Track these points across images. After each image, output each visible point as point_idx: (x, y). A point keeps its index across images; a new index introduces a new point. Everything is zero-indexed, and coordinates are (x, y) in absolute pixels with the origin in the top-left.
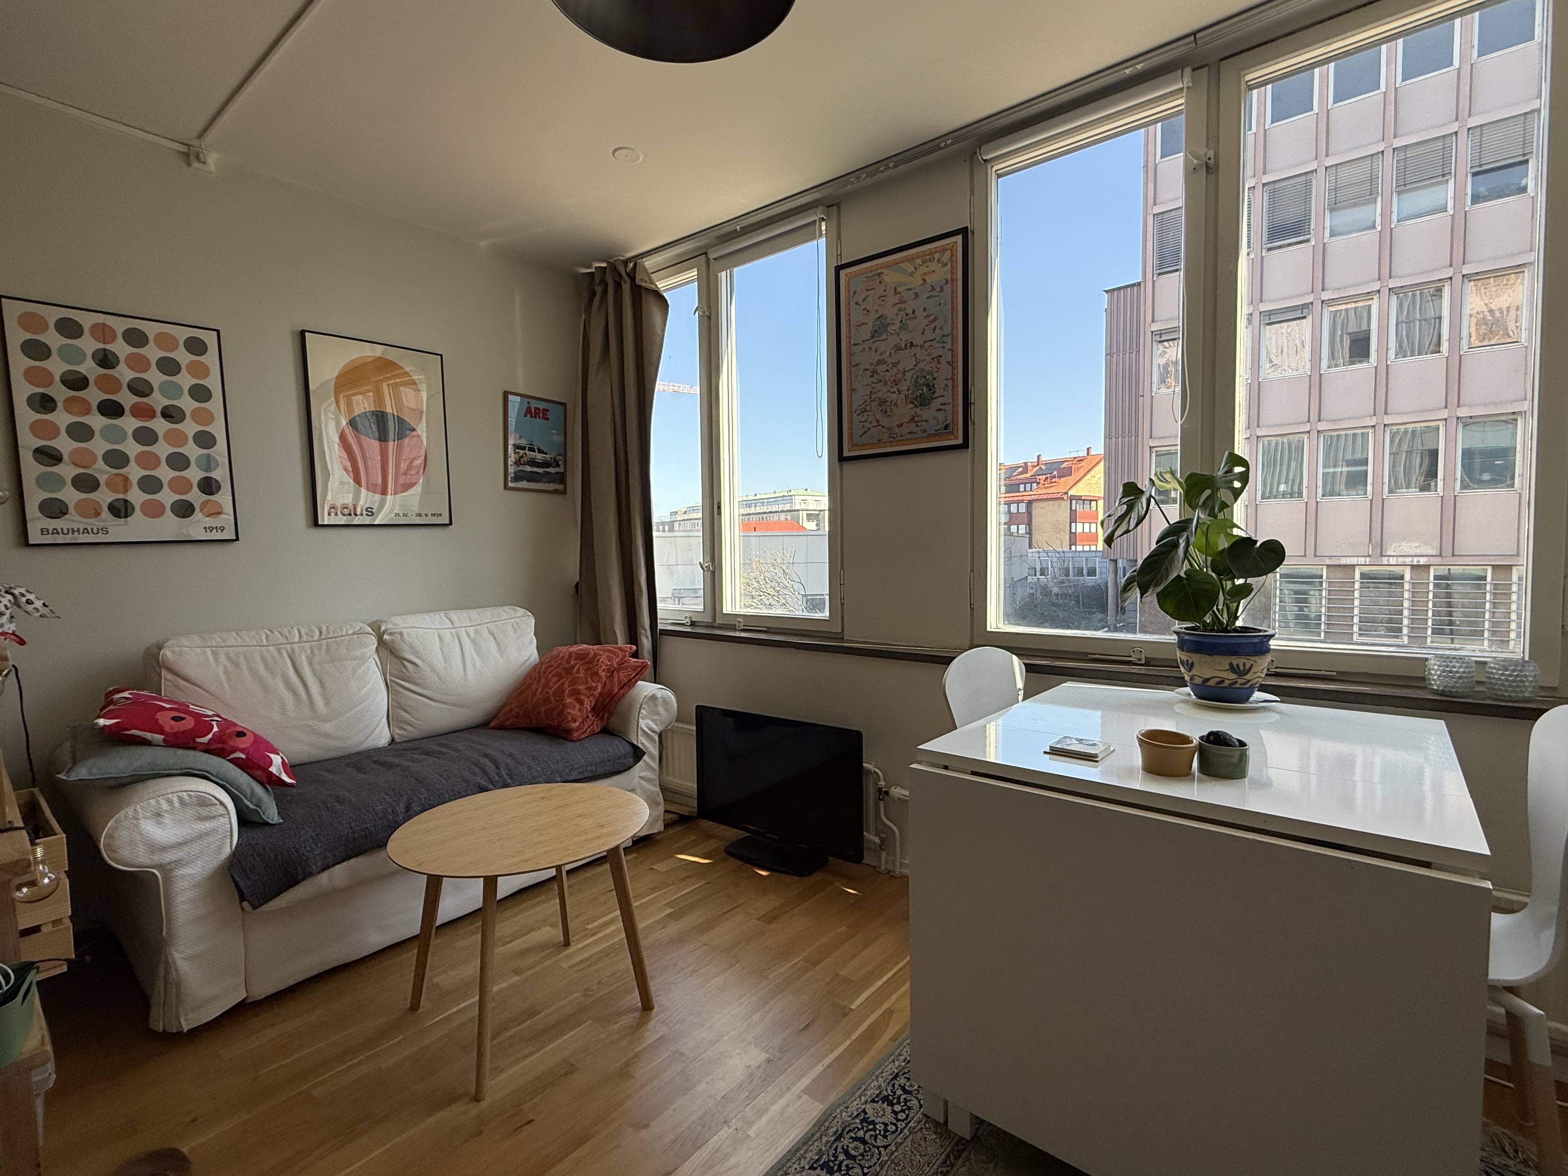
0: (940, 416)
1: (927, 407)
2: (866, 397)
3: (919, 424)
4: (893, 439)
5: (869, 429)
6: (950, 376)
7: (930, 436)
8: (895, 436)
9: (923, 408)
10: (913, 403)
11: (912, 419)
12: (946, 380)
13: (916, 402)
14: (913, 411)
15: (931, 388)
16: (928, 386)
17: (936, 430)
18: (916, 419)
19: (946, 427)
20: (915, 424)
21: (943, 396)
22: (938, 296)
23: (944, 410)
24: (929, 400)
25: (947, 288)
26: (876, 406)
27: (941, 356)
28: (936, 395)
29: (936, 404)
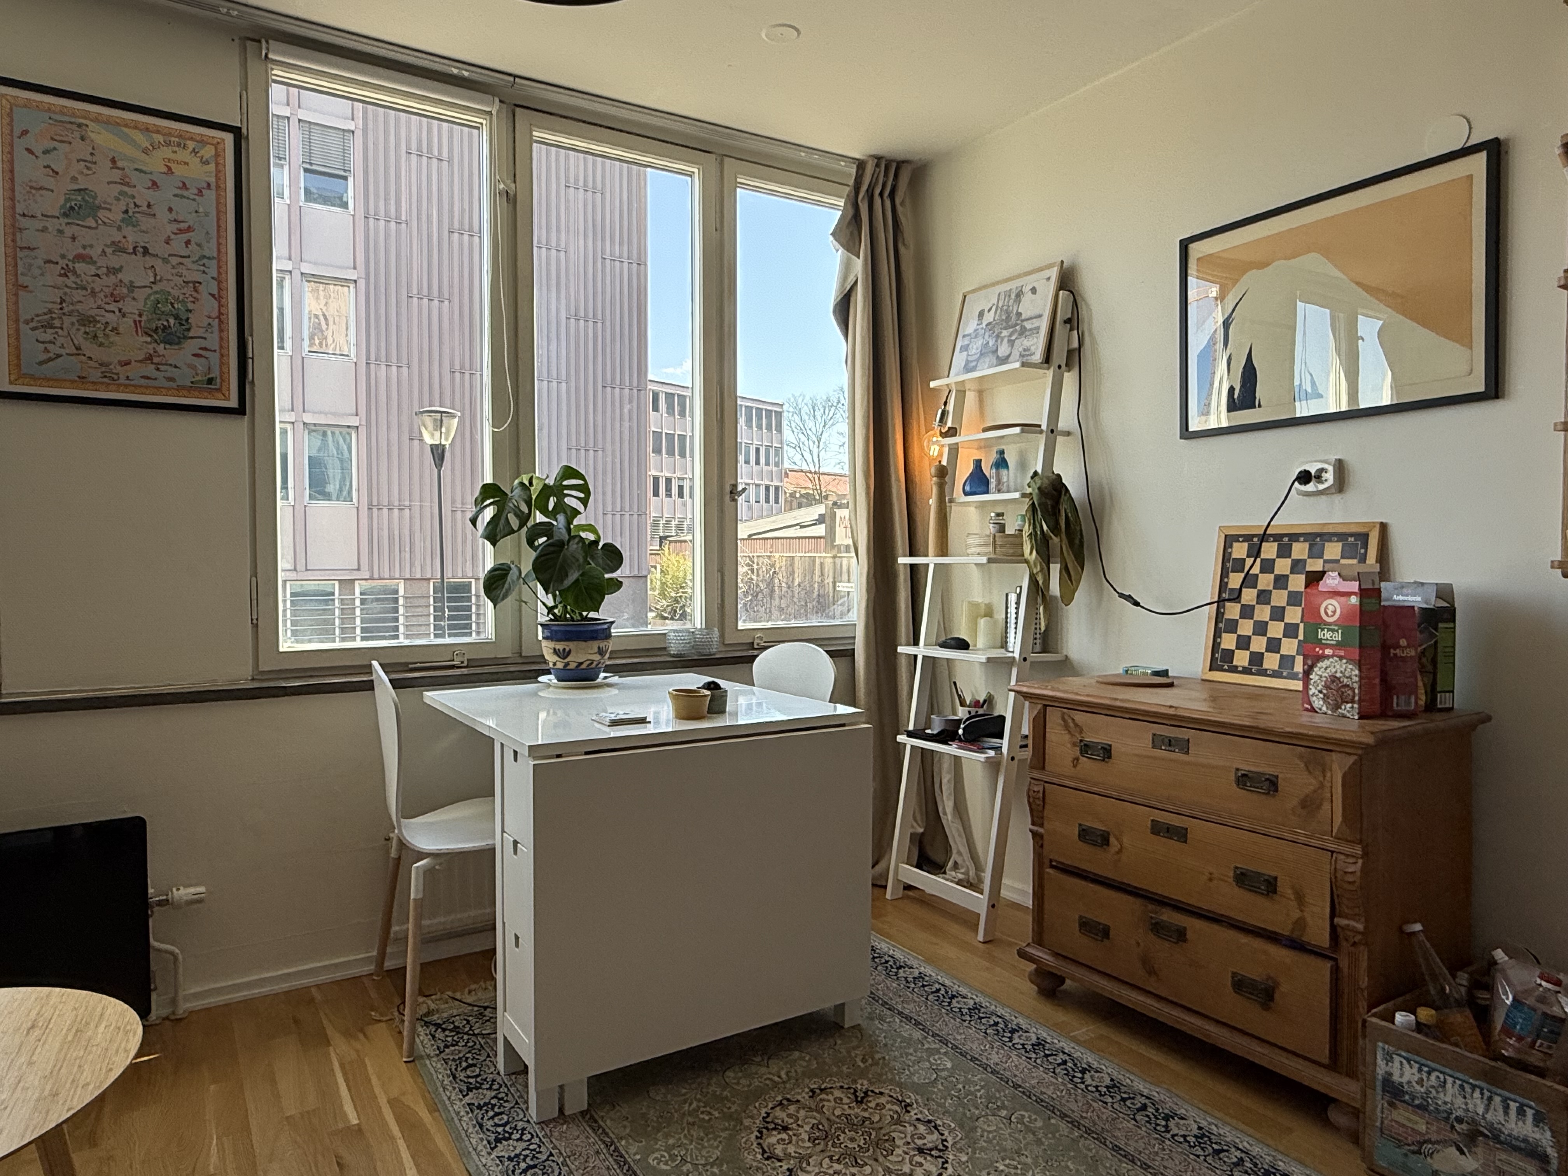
0: (199, 363)
1: (176, 347)
2: (50, 306)
3: (162, 368)
4: (110, 378)
5: (59, 356)
6: (215, 314)
7: (180, 388)
8: (116, 377)
9: (167, 346)
10: (150, 336)
11: (149, 358)
12: (210, 317)
13: (155, 336)
14: (151, 346)
15: (184, 322)
16: (177, 317)
17: (192, 382)
18: (156, 360)
19: (210, 381)
20: (153, 366)
21: (205, 339)
22: (194, 200)
23: (207, 358)
24: (179, 338)
25: (210, 195)
26: (73, 324)
27: (200, 283)
28: (191, 335)
29: (191, 346)
